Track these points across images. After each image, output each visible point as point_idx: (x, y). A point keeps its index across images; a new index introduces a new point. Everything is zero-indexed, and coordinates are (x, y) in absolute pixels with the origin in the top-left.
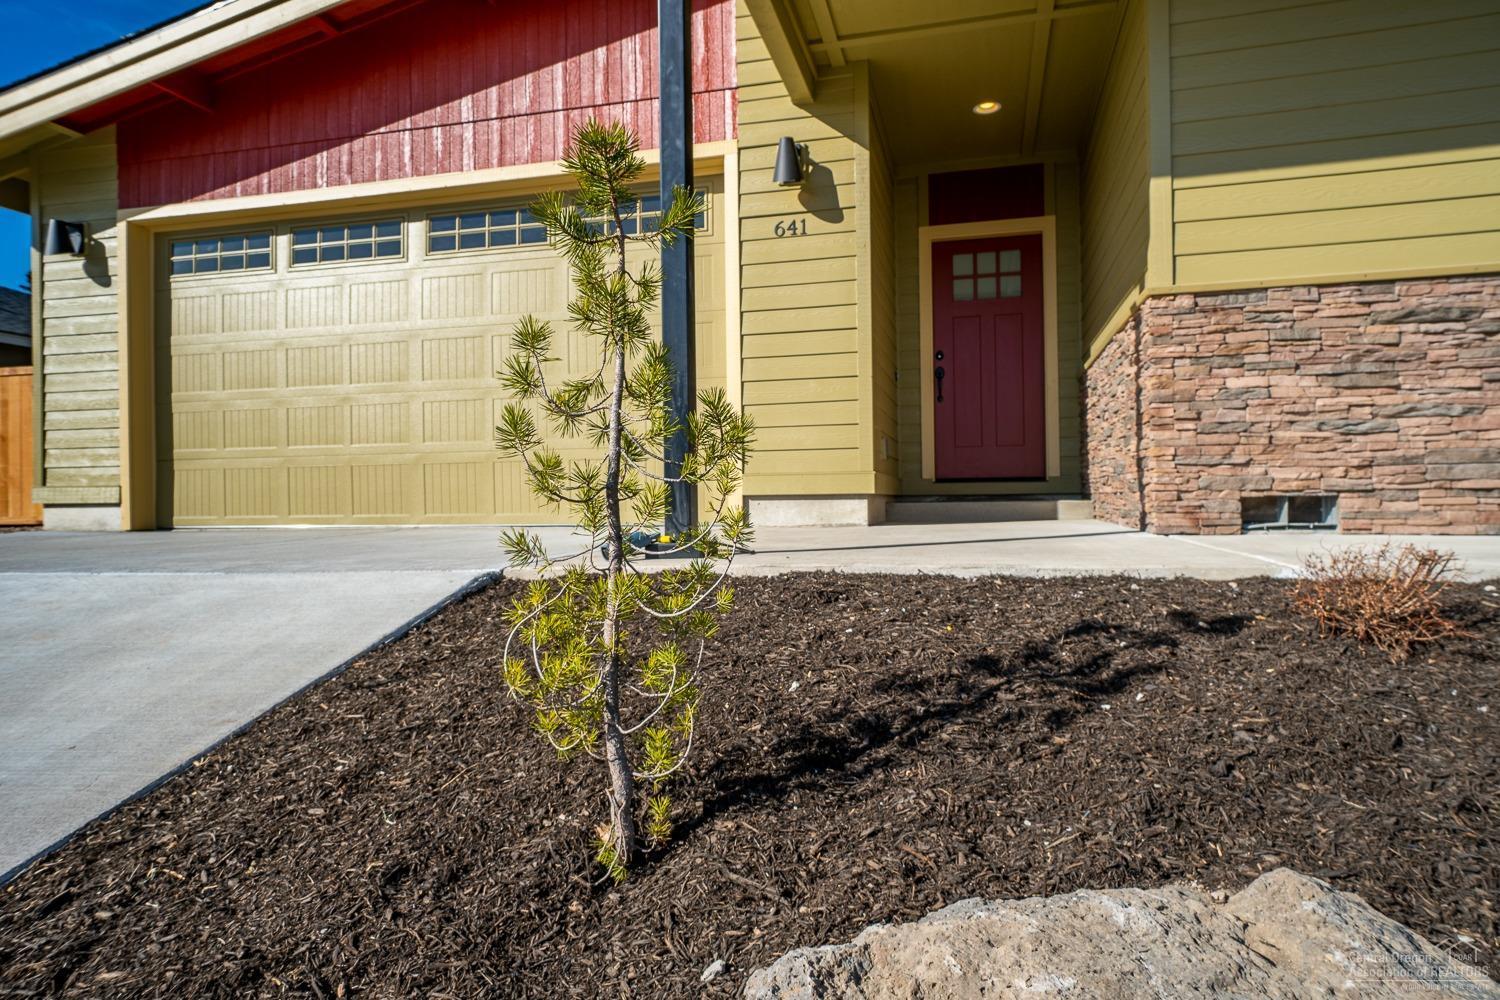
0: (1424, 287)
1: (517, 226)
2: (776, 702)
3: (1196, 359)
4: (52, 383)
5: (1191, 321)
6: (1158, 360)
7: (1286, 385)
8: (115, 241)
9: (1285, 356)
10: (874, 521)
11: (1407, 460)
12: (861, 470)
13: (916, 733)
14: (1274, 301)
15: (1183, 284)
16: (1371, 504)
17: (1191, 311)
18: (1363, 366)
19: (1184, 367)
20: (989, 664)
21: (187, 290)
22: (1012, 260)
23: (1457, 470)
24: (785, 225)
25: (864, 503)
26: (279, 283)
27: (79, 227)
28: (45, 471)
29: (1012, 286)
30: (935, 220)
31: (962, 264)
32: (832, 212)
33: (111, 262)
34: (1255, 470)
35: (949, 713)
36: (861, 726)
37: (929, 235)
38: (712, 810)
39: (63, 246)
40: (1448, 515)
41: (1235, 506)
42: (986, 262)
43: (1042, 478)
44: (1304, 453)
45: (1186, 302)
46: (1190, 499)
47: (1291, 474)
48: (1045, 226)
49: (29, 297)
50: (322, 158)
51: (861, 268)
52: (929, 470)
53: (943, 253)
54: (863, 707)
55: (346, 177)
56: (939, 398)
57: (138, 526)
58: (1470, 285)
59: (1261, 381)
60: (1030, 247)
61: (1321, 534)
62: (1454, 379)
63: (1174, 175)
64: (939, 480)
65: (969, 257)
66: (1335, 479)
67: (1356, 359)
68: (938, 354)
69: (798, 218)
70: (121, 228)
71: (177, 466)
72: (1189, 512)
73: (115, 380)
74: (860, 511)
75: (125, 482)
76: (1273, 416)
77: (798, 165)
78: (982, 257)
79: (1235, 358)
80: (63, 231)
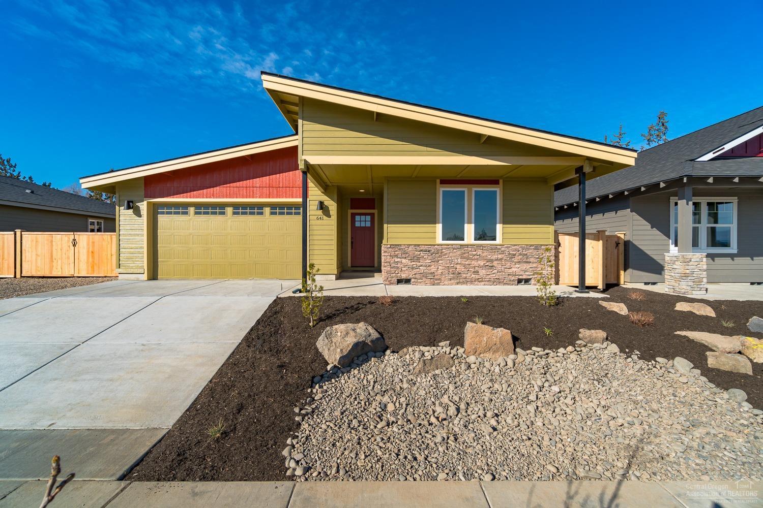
0: (424, 246)
1: (256, 211)
2: (324, 313)
3: (390, 256)
4: (122, 241)
5: (390, 249)
6: (385, 256)
7: (404, 261)
8: (143, 206)
9: (404, 256)
10: (337, 279)
11: (421, 273)
12: (334, 269)
13: (338, 315)
14: (403, 247)
15: (389, 243)
16: (416, 280)
17: (390, 248)
18: (415, 258)
19: (388, 257)
20: (347, 308)
21: (162, 219)
22: (368, 218)
23: (428, 275)
24: (319, 217)
25: (335, 276)
26: (191, 219)
27: (132, 202)
28: (119, 264)
29: (368, 224)
30: (351, 209)
31: (357, 218)
32: (329, 216)
33: (141, 211)
34: (399, 275)
35: (342, 313)
36: (333, 315)
37: (350, 211)
38: (319, 322)
39: (129, 208)
40: (426, 282)
41: (396, 280)
42: (363, 218)
43: (374, 267)
44: (406, 272)
45: (389, 246)
46: (389, 279)
47: (404, 275)
48: (375, 211)
49: (115, 219)
50: (205, 191)
51: (335, 228)
52: (349, 265)
53: (353, 215)
54: (333, 313)
55: (212, 197)
56: (352, 248)
57: (149, 279)
58: (430, 246)
59: (400, 260)
60: (372, 215)
61: (409, 285)
62: (428, 261)
63: (388, 224)
64: (352, 267)
65: (359, 216)
66: (411, 276)
67: (414, 257)
68: (352, 238)
69: (322, 216)
70: (145, 203)
71: (159, 264)
72: (389, 281)
73: (143, 241)
74: (334, 277)
75: (146, 268)
76: (402, 266)
77: (322, 206)
78: (362, 216)
79: (396, 256)
80: (129, 202)
